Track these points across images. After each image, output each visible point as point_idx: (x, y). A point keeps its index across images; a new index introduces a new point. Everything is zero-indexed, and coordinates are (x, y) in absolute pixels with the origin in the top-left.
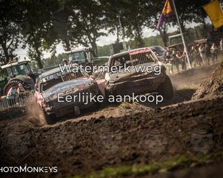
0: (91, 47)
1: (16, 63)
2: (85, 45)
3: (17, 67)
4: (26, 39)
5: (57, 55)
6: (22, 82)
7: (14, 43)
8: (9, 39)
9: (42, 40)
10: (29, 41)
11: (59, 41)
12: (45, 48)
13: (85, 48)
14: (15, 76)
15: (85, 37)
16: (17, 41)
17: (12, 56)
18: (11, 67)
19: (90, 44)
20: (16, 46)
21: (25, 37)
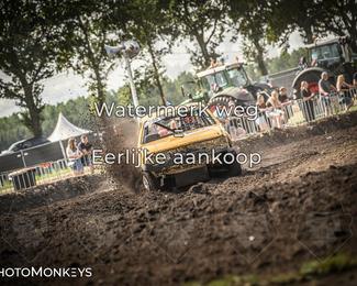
0: (348, 35)
1: (223, 68)
2: (338, 32)
3: (225, 73)
4: (238, 26)
5: (290, 51)
6: (233, 99)
7: (218, 32)
8: (209, 26)
9: (265, 27)
10: (243, 29)
11: (293, 28)
12: (270, 40)
13: (338, 37)
14: (220, 89)
15: (337, 18)
16: (223, 30)
17: (215, 56)
18: (214, 74)
19: (346, 31)
20: (221, 38)
21: (235, 22)
